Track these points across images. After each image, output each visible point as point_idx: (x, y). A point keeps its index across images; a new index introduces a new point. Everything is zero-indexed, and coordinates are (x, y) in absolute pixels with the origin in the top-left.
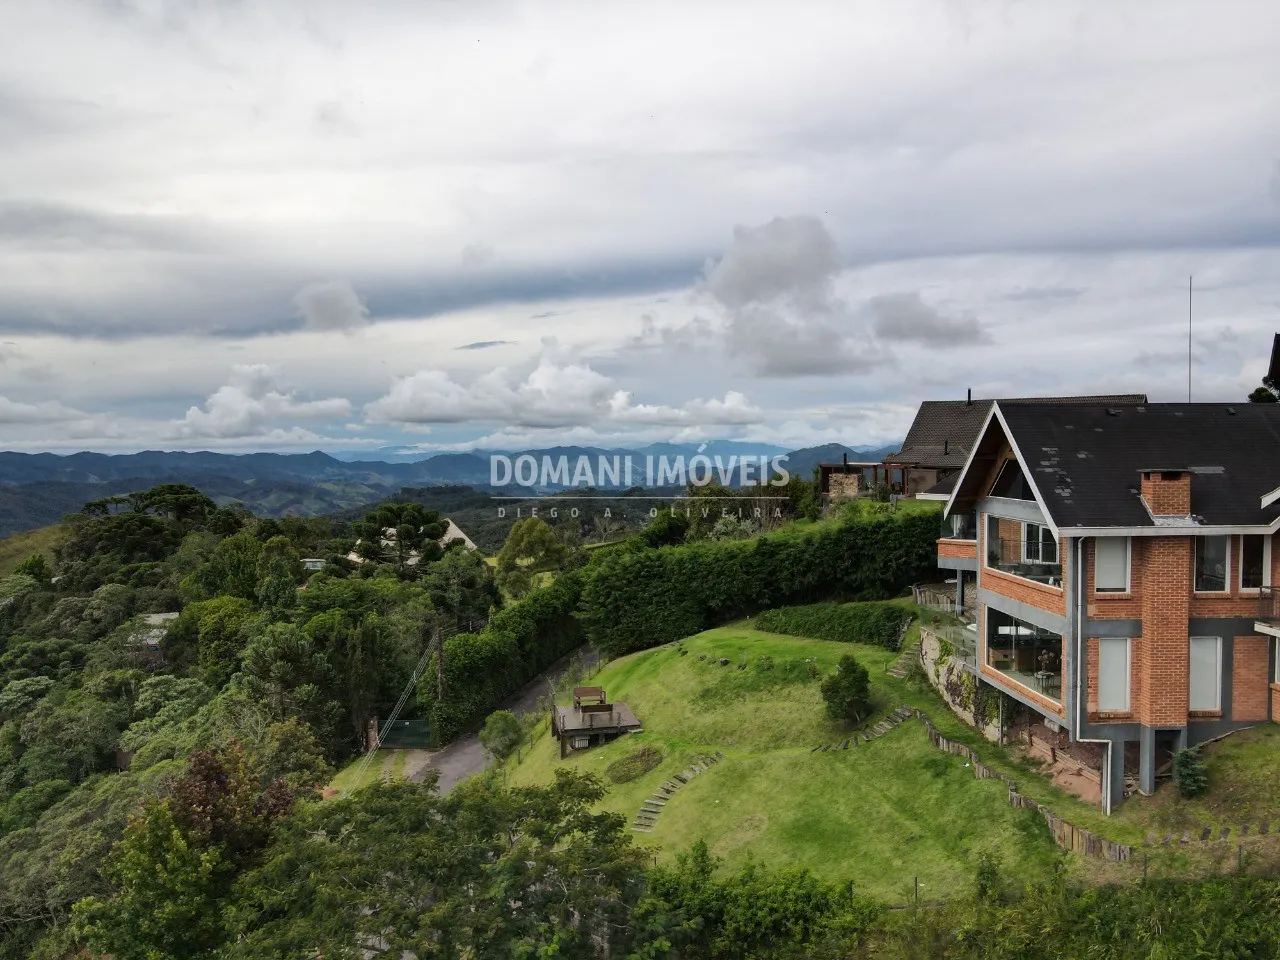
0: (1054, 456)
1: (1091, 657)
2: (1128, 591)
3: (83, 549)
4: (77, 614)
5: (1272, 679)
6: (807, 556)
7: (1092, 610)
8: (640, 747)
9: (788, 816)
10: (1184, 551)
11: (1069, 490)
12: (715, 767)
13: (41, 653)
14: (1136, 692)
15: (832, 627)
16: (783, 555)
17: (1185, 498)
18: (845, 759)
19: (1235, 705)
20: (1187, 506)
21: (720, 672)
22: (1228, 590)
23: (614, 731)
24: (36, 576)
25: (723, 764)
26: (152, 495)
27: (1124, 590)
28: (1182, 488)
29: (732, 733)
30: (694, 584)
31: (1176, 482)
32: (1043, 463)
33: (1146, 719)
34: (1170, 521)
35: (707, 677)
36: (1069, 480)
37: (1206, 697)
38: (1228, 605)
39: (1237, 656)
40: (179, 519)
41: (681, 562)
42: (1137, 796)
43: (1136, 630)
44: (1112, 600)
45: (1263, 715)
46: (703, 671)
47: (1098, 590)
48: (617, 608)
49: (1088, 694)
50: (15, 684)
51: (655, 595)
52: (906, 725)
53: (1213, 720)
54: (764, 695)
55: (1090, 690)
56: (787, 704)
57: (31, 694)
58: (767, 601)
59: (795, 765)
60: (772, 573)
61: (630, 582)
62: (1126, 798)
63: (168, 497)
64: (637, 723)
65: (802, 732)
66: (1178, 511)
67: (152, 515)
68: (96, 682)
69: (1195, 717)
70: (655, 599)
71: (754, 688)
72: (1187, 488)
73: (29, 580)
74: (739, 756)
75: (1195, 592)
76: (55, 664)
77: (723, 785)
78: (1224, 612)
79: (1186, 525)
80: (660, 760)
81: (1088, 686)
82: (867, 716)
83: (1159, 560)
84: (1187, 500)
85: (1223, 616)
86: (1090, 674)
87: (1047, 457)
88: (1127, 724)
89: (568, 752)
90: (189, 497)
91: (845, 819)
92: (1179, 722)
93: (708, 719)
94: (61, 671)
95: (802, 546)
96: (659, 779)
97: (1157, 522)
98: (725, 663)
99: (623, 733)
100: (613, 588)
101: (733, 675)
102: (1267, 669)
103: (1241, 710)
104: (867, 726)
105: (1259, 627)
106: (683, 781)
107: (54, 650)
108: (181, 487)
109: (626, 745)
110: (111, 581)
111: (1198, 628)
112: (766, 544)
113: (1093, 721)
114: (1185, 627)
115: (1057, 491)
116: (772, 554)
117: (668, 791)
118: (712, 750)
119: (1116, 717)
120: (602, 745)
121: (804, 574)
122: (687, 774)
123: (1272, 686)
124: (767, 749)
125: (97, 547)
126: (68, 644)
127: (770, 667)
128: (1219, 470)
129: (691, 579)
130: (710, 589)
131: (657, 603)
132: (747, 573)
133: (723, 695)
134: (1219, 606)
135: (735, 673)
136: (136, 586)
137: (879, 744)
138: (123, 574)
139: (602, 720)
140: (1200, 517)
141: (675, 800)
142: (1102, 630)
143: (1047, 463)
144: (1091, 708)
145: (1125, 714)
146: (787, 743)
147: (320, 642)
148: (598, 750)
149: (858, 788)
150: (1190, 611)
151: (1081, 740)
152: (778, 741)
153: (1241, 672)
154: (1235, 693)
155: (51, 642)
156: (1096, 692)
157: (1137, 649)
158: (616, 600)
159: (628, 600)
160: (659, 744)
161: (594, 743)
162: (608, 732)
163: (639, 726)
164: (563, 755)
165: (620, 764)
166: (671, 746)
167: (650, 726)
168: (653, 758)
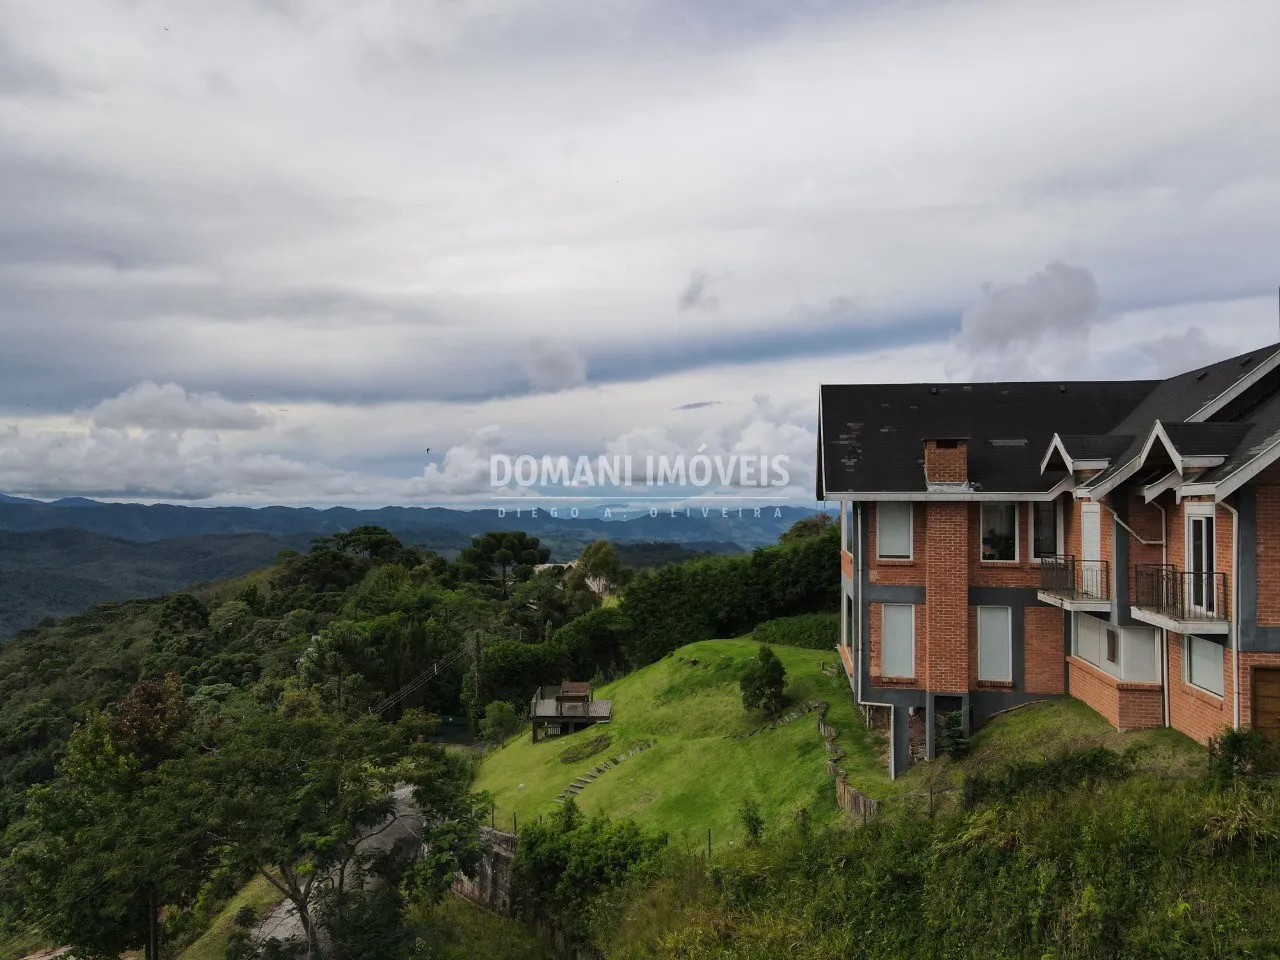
0: (856, 430)
1: (873, 621)
2: (911, 559)
3: (289, 581)
4: (268, 633)
5: (1068, 652)
6: (792, 566)
7: (874, 575)
8: (600, 734)
9: (676, 791)
10: (961, 519)
11: (855, 460)
12: (647, 751)
13: (229, 663)
14: (920, 660)
15: (811, 636)
16: (774, 566)
17: (962, 466)
18: (747, 744)
19: (1027, 677)
20: (964, 472)
21: (687, 671)
22: (1017, 559)
23: (584, 720)
24: (251, 603)
25: (653, 748)
26: (351, 535)
27: (908, 557)
28: (958, 457)
29: (675, 724)
30: (704, 596)
31: (952, 450)
32: (841, 436)
33: (927, 685)
34: (945, 488)
35: (678, 676)
36: (860, 451)
37: (996, 667)
38: (1017, 574)
39: (1030, 627)
40: (371, 556)
41: (695, 575)
42: (921, 762)
43: (919, 597)
44: (894, 566)
45: (1061, 689)
46: (677, 670)
47: (881, 556)
48: (644, 621)
49: (871, 658)
50: (205, 689)
52: (810, 714)
53: (1004, 690)
54: (712, 691)
55: (872, 654)
56: (727, 698)
57: (217, 698)
58: (765, 612)
59: (706, 749)
60: (767, 584)
61: (654, 596)
62: (911, 764)
63: (362, 536)
64: (606, 715)
65: (727, 722)
66: (953, 478)
67: (349, 552)
68: (259, 688)
69: (982, 686)
70: (674, 612)
71: (705, 684)
72: (964, 456)
73: (242, 605)
74: (666, 743)
75: (982, 561)
76: (239, 675)
77: (644, 766)
78: (1012, 582)
79: (962, 492)
80: (608, 746)
81: (868, 651)
82: (784, 706)
83: (937, 525)
84: (964, 467)
85: (1013, 586)
86: (873, 639)
87: (848, 431)
88: (908, 689)
89: (539, 738)
90: (380, 537)
91: (718, 794)
92: (962, 690)
93: (663, 710)
94: (244, 680)
95: (789, 556)
96: (600, 760)
97: (931, 488)
98: (695, 663)
99: (592, 724)
100: (640, 601)
101: (698, 673)
102: (1061, 643)
103: (1034, 682)
104: (780, 717)
105: (1041, 596)
106: (616, 762)
107: (240, 662)
108: (375, 528)
109: (591, 733)
110: (301, 606)
111: (978, 596)
112: (761, 555)
113: (874, 686)
114: (964, 595)
115: (843, 461)
116: (766, 565)
117: (599, 771)
118: (651, 737)
119: (898, 682)
120: (572, 733)
121: (795, 583)
122: (622, 758)
123: (1068, 659)
124: (695, 736)
125: (301, 580)
126: (252, 658)
127: (728, 666)
128: (1022, 442)
129: (703, 591)
130: (718, 600)
131: (677, 613)
132: (747, 584)
133: (682, 691)
134: (1008, 575)
135: (699, 671)
136: (317, 612)
137: (779, 731)
138: (311, 601)
139: (578, 710)
140: (979, 485)
141: (601, 778)
142: (886, 596)
143: (845, 437)
144: (874, 672)
145: (909, 679)
146: (713, 732)
147: (377, 640)
148: (564, 738)
149: (742, 767)
150: (971, 577)
151: (863, 703)
152: (705, 731)
153: (1033, 643)
154: (1027, 665)
155: (239, 656)
156: (879, 657)
157: (920, 616)
158: (643, 612)
159: (652, 613)
160: (614, 733)
161: (565, 731)
162: (578, 721)
163: (607, 718)
164: (535, 740)
165: (575, 748)
166: (621, 734)
167: (617, 718)
168: (603, 743)
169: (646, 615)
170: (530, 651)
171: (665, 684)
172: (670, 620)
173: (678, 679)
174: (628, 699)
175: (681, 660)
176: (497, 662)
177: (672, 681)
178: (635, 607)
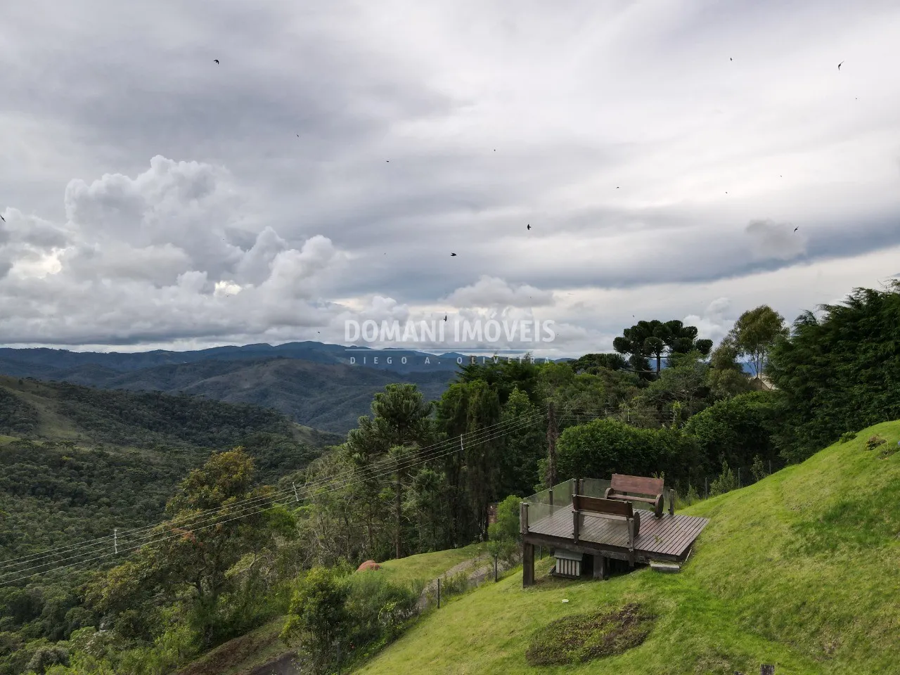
8: (641, 597)
23: (624, 557)
29: (841, 623)
35: (862, 480)
46: (862, 467)
48: (808, 393)
51: (866, 366)
64: (678, 551)
80: (640, 640)
89: (539, 575)
93: (807, 569)
99: (640, 567)
100: (799, 360)
109: (629, 589)
120: (597, 579)
131: (870, 379)
139: (618, 532)
158: (805, 380)
159: (822, 379)
160: (671, 604)
161: (588, 570)
162: (613, 555)
163: (681, 559)
164: (529, 580)
165: (576, 623)
166: (682, 612)
167: (696, 562)
168: (632, 631)
169: (810, 384)
170: (635, 436)
171: (829, 497)
172: (856, 390)
173: (863, 486)
174: (736, 523)
175: (873, 444)
176: (579, 446)
177: (844, 491)
178: (790, 373)
